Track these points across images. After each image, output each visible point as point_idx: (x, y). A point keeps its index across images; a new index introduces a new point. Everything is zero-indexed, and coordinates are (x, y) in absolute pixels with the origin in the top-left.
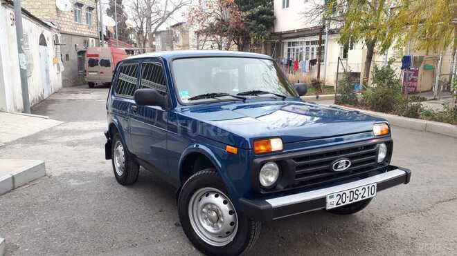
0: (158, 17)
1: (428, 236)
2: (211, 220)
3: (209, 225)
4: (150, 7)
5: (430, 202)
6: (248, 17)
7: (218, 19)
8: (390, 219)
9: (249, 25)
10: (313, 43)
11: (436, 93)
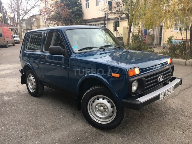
0: (23, 12)
1: (185, 106)
2: (101, 111)
3: (100, 114)
4: (18, 7)
5: (178, 91)
6: (71, 12)
7: (57, 13)
8: (166, 101)
9: (71, 16)
10: (101, 24)
11: (155, 45)
